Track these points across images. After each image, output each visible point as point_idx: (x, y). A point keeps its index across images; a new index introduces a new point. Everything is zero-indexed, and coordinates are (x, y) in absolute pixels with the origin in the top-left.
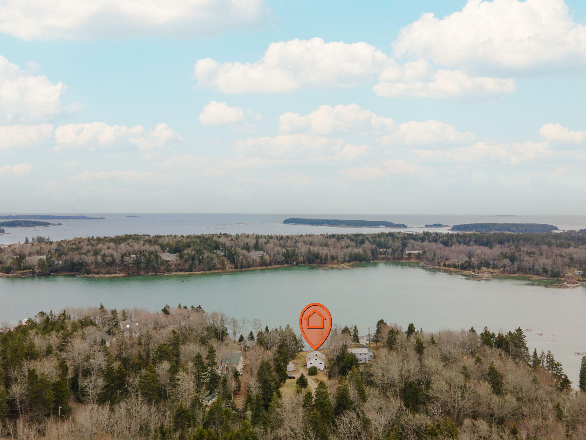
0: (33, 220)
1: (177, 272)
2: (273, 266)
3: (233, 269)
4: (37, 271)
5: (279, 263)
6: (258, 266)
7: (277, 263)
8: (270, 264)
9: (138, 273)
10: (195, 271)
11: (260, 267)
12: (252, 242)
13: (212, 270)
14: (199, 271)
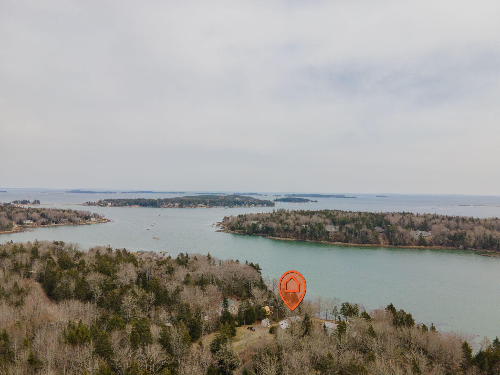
0: (299, 197)
1: (335, 241)
2: (434, 247)
3: (387, 245)
4: (246, 231)
5: (442, 244)
6: (415, 245)
7: (438, 244)
8: (431, 244)
9: (305, 239)
10: (350, 243)
11: (418, 246)
12: (419, 221)
13: (366, 243)
14: (354, 243)
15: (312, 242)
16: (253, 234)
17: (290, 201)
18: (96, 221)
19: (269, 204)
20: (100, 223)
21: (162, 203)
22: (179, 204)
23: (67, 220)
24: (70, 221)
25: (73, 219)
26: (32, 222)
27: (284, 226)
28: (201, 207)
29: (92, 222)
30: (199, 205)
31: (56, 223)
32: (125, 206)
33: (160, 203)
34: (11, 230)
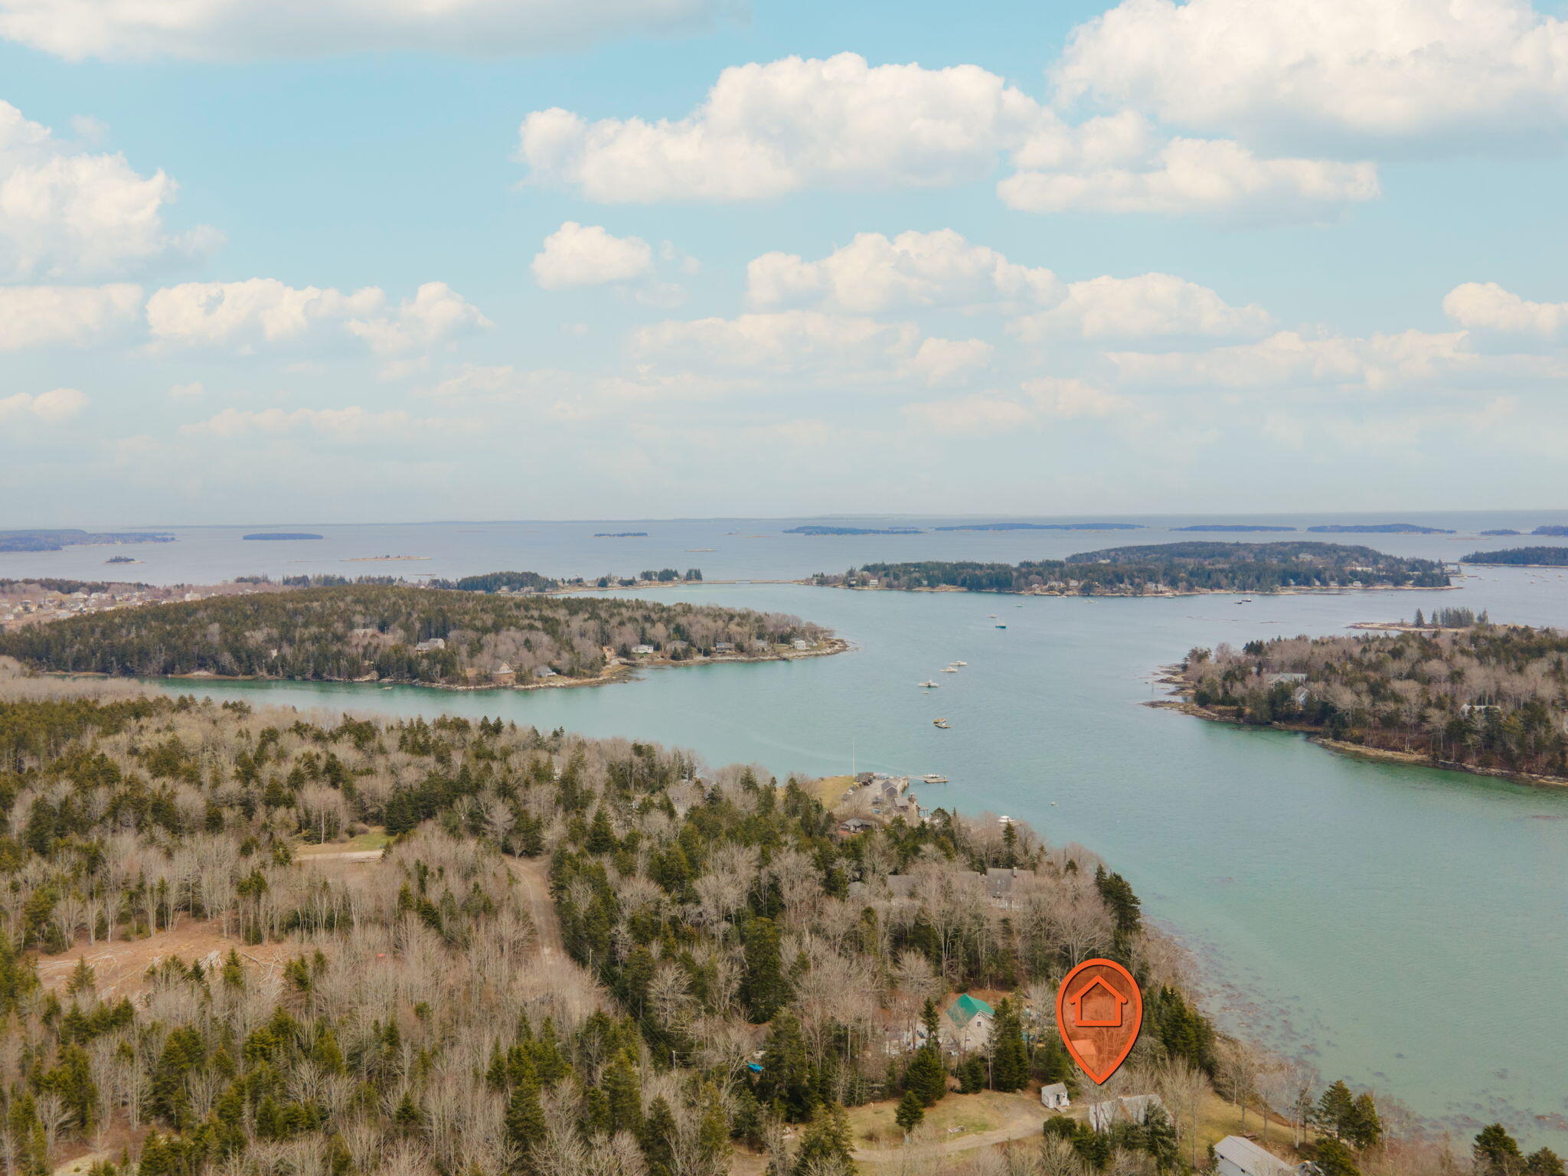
4: (1247, 712)
9: (1460, 760)
15: (1489, 775)
16: (1270, 723)
17: (1537, 563)
18: (806, 650)
19: (1431, 576)
20: (817, 655)
21: (1027, 578)
22: (1082, 583)
23: (733, 645)
24: (740, 649)
25: (746, 645)
26: (650, 650)
27: (1380, 705)
28: (1156, 592)
29: (795, 654)
30: (1151, 586)
31: (707, 653)
32: (918, 589)
33: (1022, 581)
34: (598, 677)
